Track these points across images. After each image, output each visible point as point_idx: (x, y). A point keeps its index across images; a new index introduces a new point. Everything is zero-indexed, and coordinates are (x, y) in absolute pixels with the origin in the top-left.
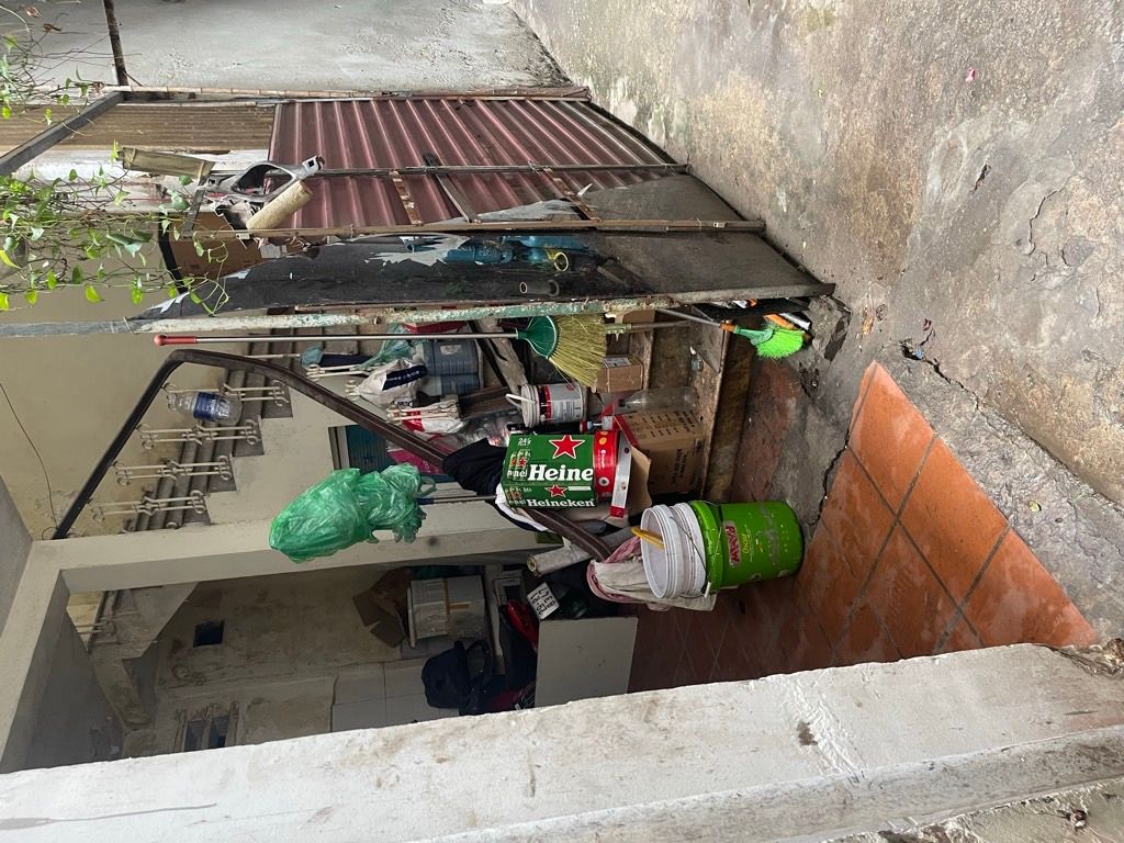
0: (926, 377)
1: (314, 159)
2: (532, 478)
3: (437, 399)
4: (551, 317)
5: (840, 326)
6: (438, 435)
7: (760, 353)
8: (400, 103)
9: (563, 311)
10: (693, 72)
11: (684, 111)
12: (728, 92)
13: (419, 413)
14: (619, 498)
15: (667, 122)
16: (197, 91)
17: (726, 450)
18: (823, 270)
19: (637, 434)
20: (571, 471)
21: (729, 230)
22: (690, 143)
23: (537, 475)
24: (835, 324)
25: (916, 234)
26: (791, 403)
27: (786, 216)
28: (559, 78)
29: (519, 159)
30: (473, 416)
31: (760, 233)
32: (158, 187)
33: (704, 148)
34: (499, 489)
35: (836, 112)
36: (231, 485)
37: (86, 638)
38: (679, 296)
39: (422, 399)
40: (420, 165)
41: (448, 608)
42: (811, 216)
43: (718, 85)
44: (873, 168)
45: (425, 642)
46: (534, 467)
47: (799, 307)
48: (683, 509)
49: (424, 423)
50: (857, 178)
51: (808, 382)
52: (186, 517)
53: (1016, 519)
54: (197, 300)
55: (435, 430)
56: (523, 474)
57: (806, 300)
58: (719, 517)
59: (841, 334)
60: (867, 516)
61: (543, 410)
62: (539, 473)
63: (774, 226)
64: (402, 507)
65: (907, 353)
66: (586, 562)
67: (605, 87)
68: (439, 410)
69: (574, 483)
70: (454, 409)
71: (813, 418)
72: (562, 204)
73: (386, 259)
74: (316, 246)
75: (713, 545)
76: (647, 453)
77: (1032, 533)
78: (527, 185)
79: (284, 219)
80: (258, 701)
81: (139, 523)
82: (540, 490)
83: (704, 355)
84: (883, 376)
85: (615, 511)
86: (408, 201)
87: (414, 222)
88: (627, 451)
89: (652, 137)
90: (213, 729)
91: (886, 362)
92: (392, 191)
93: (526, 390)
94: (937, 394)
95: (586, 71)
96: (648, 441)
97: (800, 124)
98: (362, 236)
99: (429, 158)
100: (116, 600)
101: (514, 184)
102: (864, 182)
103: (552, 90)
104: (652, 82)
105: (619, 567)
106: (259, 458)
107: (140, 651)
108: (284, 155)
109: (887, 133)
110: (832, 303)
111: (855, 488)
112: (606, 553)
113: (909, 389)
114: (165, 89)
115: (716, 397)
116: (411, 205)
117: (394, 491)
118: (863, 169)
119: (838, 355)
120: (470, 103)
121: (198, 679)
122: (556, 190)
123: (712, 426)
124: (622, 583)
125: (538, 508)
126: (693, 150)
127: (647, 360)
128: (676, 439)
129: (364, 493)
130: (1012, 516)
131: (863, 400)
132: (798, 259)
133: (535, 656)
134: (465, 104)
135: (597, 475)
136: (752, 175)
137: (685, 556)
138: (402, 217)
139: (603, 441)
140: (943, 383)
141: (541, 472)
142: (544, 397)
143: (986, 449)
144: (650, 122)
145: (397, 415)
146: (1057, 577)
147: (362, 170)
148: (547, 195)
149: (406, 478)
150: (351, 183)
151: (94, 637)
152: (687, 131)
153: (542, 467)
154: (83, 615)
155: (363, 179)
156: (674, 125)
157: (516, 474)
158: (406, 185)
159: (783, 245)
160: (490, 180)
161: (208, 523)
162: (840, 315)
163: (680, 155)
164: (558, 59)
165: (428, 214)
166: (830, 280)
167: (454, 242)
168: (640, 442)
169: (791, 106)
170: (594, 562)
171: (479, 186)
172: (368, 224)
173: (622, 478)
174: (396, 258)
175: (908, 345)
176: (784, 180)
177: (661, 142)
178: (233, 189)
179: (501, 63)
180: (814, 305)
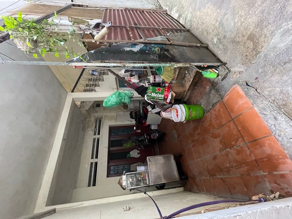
0: (252, 92)
1: (110, 22)
2: (152, 95)
3: (134, 76)
4: (163, 67)
5: (227, 74)
6: (134, 83)
7: (204, 76)
8: (129, 11)
9: (166, 65)
10: (195, 5)
11: (191, 16)
12: (205, 11)
13: (131, 78)
14: (168, 101)
15: (186, 19)
16: (88, 5)
17: (190, 92)
18: (223, 59)
19: (173, 88)
20: (160, 95)
21: (201, 47)
22: (191, 24)
23: (153, 95)
24: (226, 73)
25: (262, 54)
26: (208, 87)
27: (215, 44)
28: (161, 7)
29: (154, 25)
30: (141, 79)
31: (207, 48)
32: (79, 27)
33: (195, 25)
34: (146, 96)
35: (241, 16)
36: (99, 86)
37: (79, 106)
38: (192, 64)
39: (132, 75)
40: (133, 25)
41: (134, 105)
42: (224, 45)
43: (202, 8)
44: (251, 34)
45: (130, 109)
46: (153, 93)
47: (216, 68)
48: (181, 105)
49: (132, 80)
50: (244, 36)
51: (213, 84)
52: (92, 90)
53: (275, 133)
54: (82, 58)
55: (134, 82)
56: (150, 95)
57: (219, 66)
58: (189, 109)
59: (227, 75)
60: (223, 115)
61: (154, 81)
62: (154, 95)
63: (211, 46)
64: (128, 99)
65: (247, 84)
66: (161, 111)
67: (171, 10)
68: (135, 78)
69: (160, 97)
70: (137, 78)
71: (213, 92)
72: (164, 37)
73: (126, 49)
74: (110, 45)
75: (187, 115)
76: (174, 92)
77: (280, 139)
78: (156, 32)
79: (103, 37)
80: (106, 116)
81: (85, 91)
82: (153, 98)
83: (189, 74)
84: (239, 89)
85: (167, 102)
86: (131, 34)
87: (132, 40)
88: (171, 92)
89: (181, 22)
90: (99, 119)
91: (241, 86)
92: (127, 31)
93: (151, 76)
94: (255, 97)
95: (167, 6)
96: (175, 90)
97: (227, 20)
98: (121, 43)
99: (135, 24)
100: (83, 102)
101: (153, 31)
102: (246, 38)
103: (160, 10)
104: (183, 8)
105: (167, 113)
106: (103, 82)
107: (87, 109)
108: (105, 21)
109: (260, 24)
110: (226, 68)
111: (221, 110)
112: (165, 110)
113: (247, 94)
114: (81, 4)
115: (190, 83)
116: (132, 35)
117: (126, 97)
118: (247, 33)
119: (224, 80)
120: (143, 12)
121: (97, 112)
122: (162, 33)
123: (188, 88)
124: (167, 116)
125: (153, 101)
126: (191, 26)
127: (177, 73)
128: (180, 90)
129: (121, 97)
130: (274, 133)
131: (230, 93)
132: (217, 55)
133: (147, 116)
134: (142, 12)
135: (164, 96)
136: (207, 33)
137: (182, 116)
138: (129, 38)
139: (166, 90)
140: (258, 94)
141: (154, 94)
142: (155, 78)
143: (269, 114)
144: (181, 18)
145: (127, 78)
146: (286, 152)
147: (121, 26)
148: (161, 35)
149: (128, 94)
150: (119, 29)
151: (80, 106)
152: (191, 21)
153: (154, 93)
154: (78, 103)
155: (121, 27)
156: (187, 19)
157: (149, 94)
158: (130, 30)
159: (213, 52)
160: (148, 30)
161: (96, 91)
162: (228, 71)
163: (188, 27)
164: (161, 3)
165: (136, 38)
166: (225, 61)
167: (141, 46)
168: (174, 90)
169: (225, 14)
170: (162, 111)
171: (146, 31)
172: (122, 40)
173: (170, 97)
174: (128, 49)
175: (248, 82)
176: (217, 35)
177: (183, 23)
178: (93, 29)
179: (149, 3)
180: (220, 68)
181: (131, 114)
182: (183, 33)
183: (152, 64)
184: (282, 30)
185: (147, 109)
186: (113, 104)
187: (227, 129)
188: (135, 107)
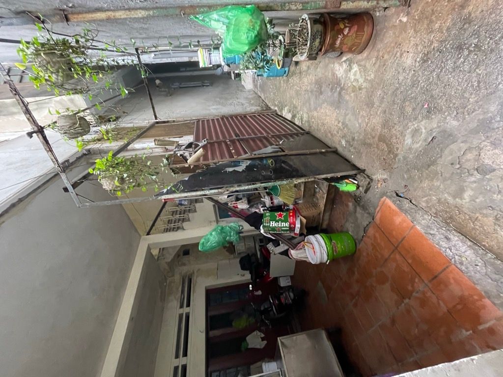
0: (406, 204)
1: (205, 139)
2: (271, 226)
3: (241, 199)
4: (279, 186)
5: (369, 183)
6: (242, 209)
7: (341, 190)
8: (227, 118)
9: (282, 183)
10: (310, 104)
11: (307, 116)
12: (322, 111)
13: (236, 203)
14: (297, 231)
15: (302, 119)
16: (175, 120)
17: (327, 215)
18: (360, 164)
19: (301, 211)
20: (282, 223)
21: (327, 152)
22: (309, 125)
23: (272, 225)
24: (368, 182)
25: (400, 157)
26: (350, 204)
27: (345, 148)
28: (268, 108)
29: (261, 133)
30: (252, 204)
31: (336, 152)
32: (165, 148)
33: (314, 126)
34: (261, 228)
35: (364, 117)
36: (189, 220)
37: (156, 258)
38: (318, 177)
39: (238, 199)
40: (234, 137)
41: (245, 245)
42: (355, 148)
43: (319, 108)
44: (380, 135)
45: (239, 254)
46: (271, 222)
47: (354, 177)
48: (318, 236)
49: (238, 206)
50: (374, 138)
51: (356, 198)
52: (178, 228)
53: (455, 261)
54: (174, 189)
55: (242, 208)
56: (268, 224)
57: (356, 175)
58: (331, 240)
59: (369, 186)
60: (382, 244)
61: (272, 203)
62: (273, 224)
63: (340, 150)
64: (235, 236)
65: (397, 195)
66: (288, 249)
67: (281, 110)
68: (242, 202)
69: (284, 227)
70: (246, 202)
71: (358, 209)
72: (276, 147)
73: (228, 170)
74: (208, 165)
75: (330, 249)
76: (304, 217)
77: (463, 268)
78: (265, 141)
79: (198, 160)
80: (199, 270)
81: (167, 230)
82: (274, 229)
83: (320, 188)
84: (389, 202)
85: (295, 234)
86: (232, 150)
87: (235, 157)
88: (298, 217)
89: (297, 123)
90: (189, 277)
91: (390, 197)
92: (228, 147)
93: (266, 197)
94: (412, 211)
95: (275, 105)
96: (304, 213)
97: (350, 120)
98: (221, 163)
99: (237, 135)
100: (162, 250)
101: (261, 141)
102: (376, 139)
103: (267, 111)
104: (296, 108)
105: (298, 252)
106: (196, 213)
107: (169, 260)
108: (197, 139)
109: (386, 124)
110: (366, 176)
111: (377, 235)
112: (294, 247)
113: (400, 208)
114: (167, 120)
115: (325, 201)
116: (234, 151)
117: (232, 232)
118: (376, 135)
119: (368, 192)
120: (245, 117)
121: (184, 264)
122: (274, 143)
123: (323, 208)
124: (299, 256)
125: (274, 234)
126: (311, 127)
127: (303, 190)
128: (312, 212)
129: (224, 233)
130: (453, 260)
131: (380, 209)
132: (350, 161)
133: (270, 262)
134: (244, 117)
135: (290, 225)
136: (332, 135)
137: (321, 253)
138: (231, 156)
139: (291, 214)
140: (414, 207)
141: (274, 224)
142: (272, 199)
143: (437, 233)
144: (296, 119)
145: (231, 204)
146: (478, 287)
147: (219, 140)
148: (271, 144)
149: (235, 227)
150: (216, 144)
151: (158, 257)
152: (308, 121)
153: (274, 222)
154: (155, 252)
155: (219, 143)
156: (304, 120)
157: (266, 224)
158: (231, 144)
159: (344, 156)
160: (253, 140)
161: (184, 229)
162: (369, 180)
163: (306, 127)
164: (267, 102)
165: (239, 154)
166: (363, 168)
167: (247, 163)
168: (302, 214)
169: (346, 115)
170: (290, 249)
171: (252, 143)
172: (222, 159)
173: (298, 225)
174: (231, 169)
175: (397, 192)
176: (344, 137)
177: (300, 124)
178: (184, 150)
179: (252, 105)
180: (358, 176)
181: (241, 262)
182: (302, 138)
183: (264, 184)
184: (410, 130)
185: (267, 249)
186: (214, 245)
187: (394, 265)
188: (248, 248)
